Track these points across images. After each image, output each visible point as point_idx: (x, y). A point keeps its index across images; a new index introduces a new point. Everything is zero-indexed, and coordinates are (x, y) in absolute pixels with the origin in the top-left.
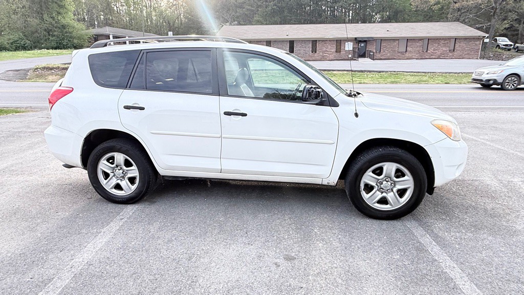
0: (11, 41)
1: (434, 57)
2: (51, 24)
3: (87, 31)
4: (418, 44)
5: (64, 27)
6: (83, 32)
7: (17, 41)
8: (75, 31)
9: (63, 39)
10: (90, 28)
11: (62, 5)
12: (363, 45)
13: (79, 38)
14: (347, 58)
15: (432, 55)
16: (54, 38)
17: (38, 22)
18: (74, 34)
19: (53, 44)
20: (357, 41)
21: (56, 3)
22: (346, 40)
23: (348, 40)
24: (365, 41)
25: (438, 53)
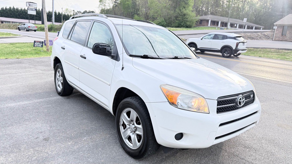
0: (158, 23)
2: (178, 13)
3: (196, 18)
5: (185, 15)
6: (194, 18)
7: (161, 22)
8: (190, 18)
9: (182, 22)
10: (198, 16)
11: (187, 3)
13: (191, 22)
16: (178, 21)
17: (173, 13)
18: (189, 19)
19: (176, 24)
21: (184, 2)
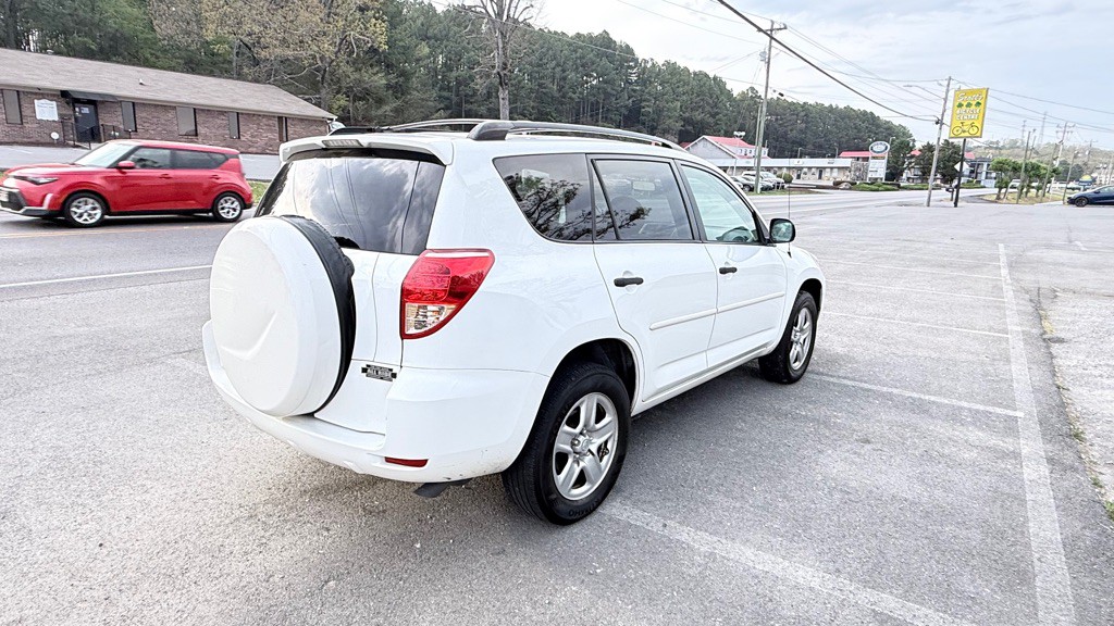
1: (254, 150)
4: (219, 121)
12: (86, 110)
14: (48, 140)
15: (250, 146)
20: (67, 98)
22: (36, 94)
23: (42, 93)
24: (93, 102)
25: (261, 142)
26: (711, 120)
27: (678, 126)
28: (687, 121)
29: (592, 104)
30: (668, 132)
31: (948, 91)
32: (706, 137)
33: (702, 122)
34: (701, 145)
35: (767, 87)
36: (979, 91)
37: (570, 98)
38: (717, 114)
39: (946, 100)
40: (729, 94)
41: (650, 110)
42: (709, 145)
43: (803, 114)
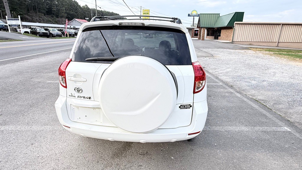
26: (76, 14)
27: (66, 15)
28: (68, 14)
29: (33, 6)
30: (63, 17)
31: (141, 10)
32: (75, 19)
33: (73, 14)
34: (74, 21)
35: (96, 5)
36: (147, 10)
37: (24, 3)
38: (77, 12)
39: (141, 12)
40: (79, 6)
41: (55, 10)
42: (77, 22)
43: (101, 13)
